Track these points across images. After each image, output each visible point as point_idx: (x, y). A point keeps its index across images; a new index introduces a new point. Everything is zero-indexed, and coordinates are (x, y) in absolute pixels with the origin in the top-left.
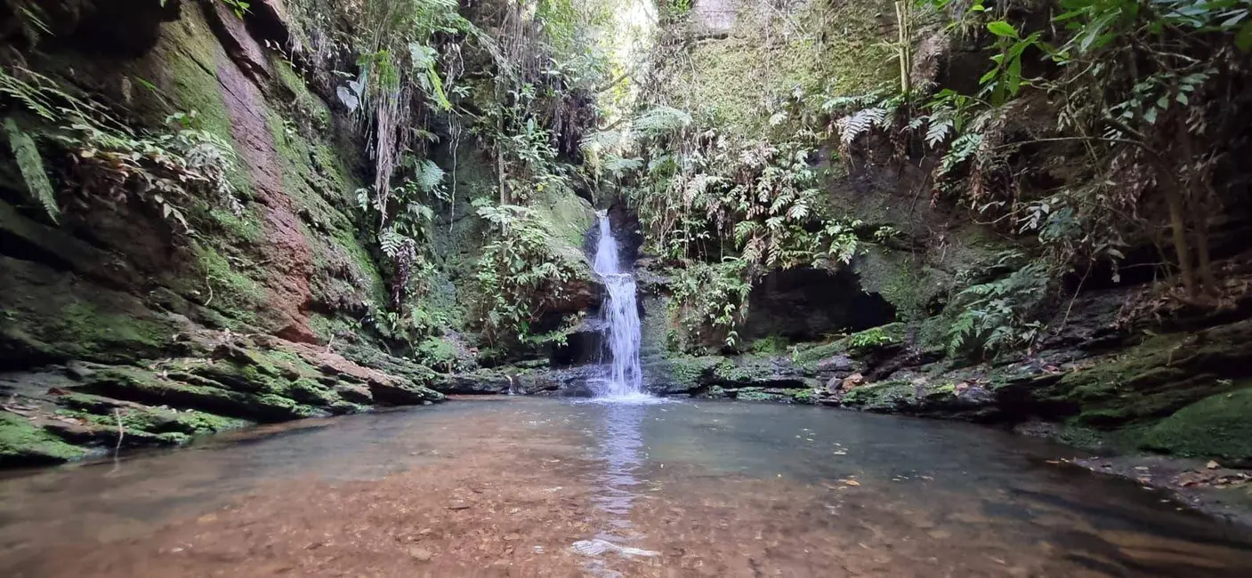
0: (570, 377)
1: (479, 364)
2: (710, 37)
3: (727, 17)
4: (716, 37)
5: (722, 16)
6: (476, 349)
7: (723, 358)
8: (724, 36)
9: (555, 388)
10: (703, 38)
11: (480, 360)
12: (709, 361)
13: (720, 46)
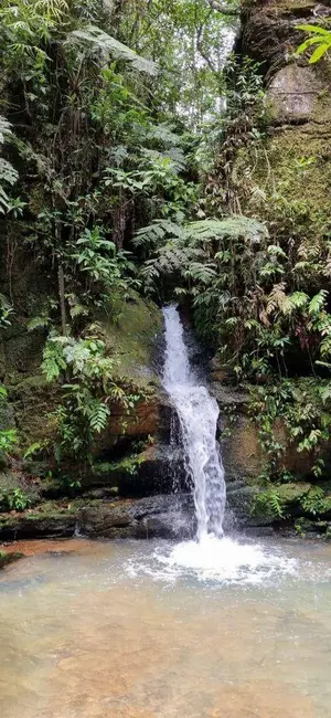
0: (142, 512)
1: (42, 497)
2: (287, 123)
3: (305, 99)
4: (293, 123)
5: (300, 99)
6: (38, 480)
7: (308, 486)
8: (303, 122)
9: (125, 525)
10: (279, 124)
11: (44, 491)
12: (292, 491)
13: (298, 134)
